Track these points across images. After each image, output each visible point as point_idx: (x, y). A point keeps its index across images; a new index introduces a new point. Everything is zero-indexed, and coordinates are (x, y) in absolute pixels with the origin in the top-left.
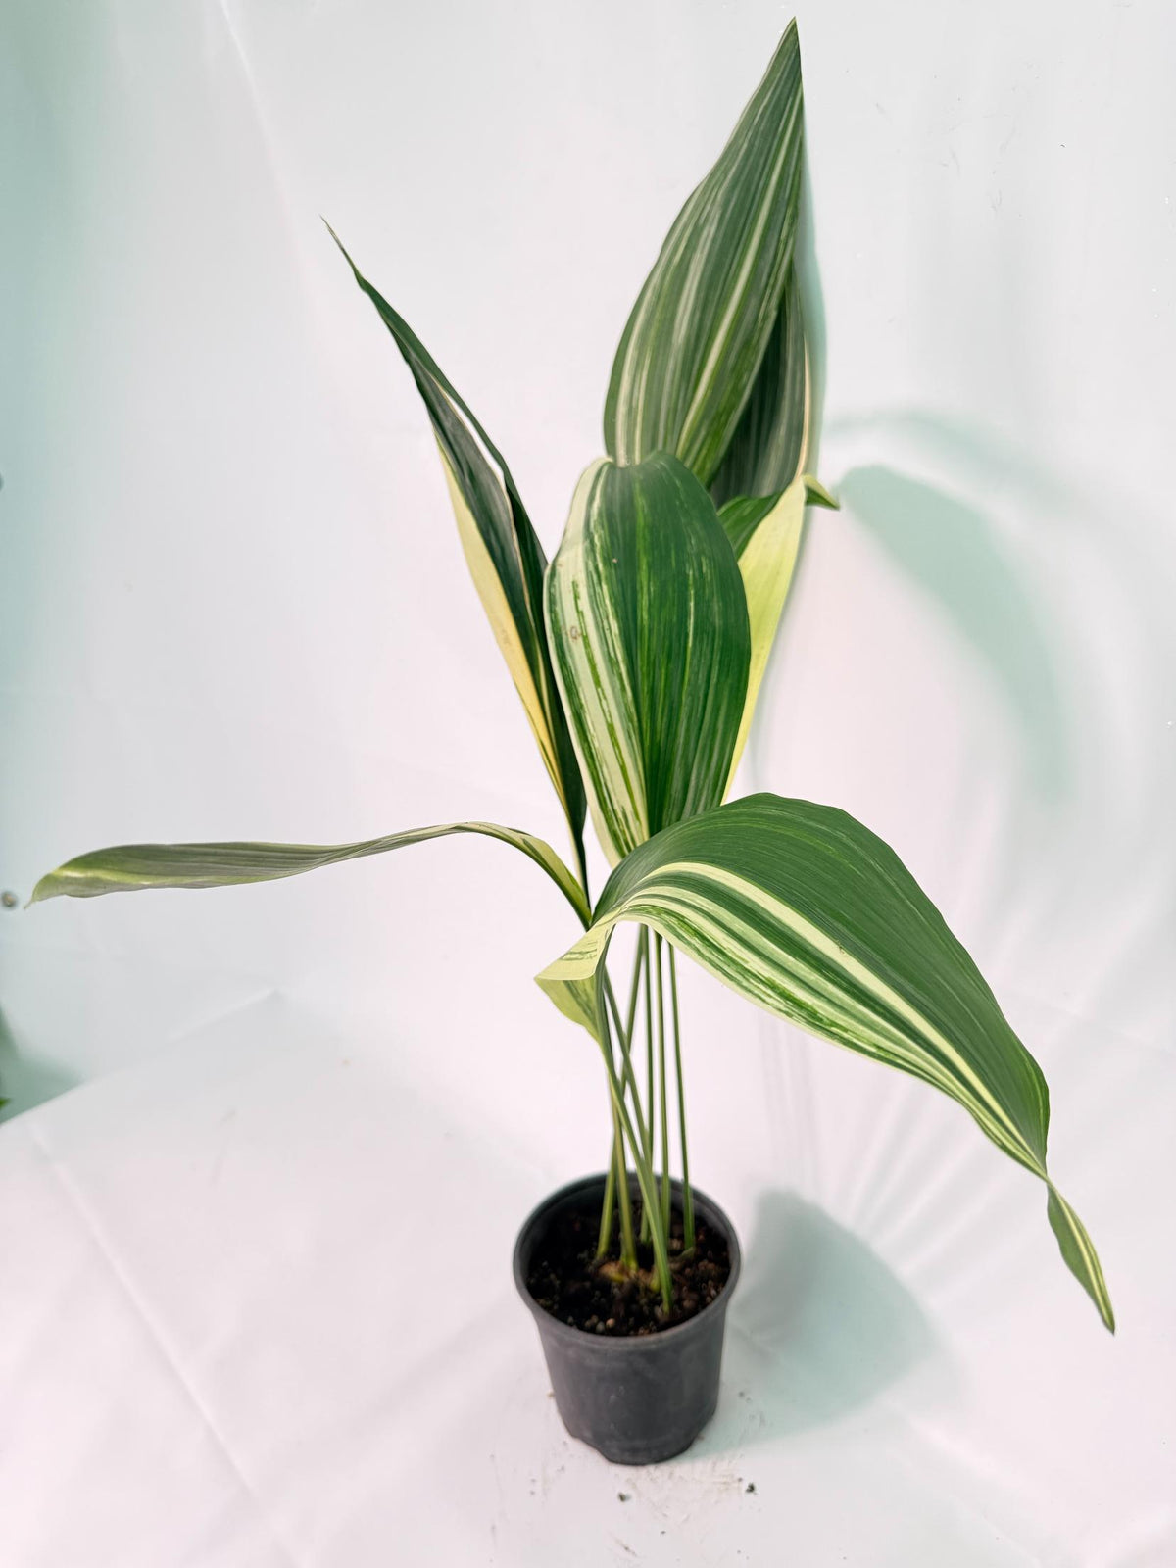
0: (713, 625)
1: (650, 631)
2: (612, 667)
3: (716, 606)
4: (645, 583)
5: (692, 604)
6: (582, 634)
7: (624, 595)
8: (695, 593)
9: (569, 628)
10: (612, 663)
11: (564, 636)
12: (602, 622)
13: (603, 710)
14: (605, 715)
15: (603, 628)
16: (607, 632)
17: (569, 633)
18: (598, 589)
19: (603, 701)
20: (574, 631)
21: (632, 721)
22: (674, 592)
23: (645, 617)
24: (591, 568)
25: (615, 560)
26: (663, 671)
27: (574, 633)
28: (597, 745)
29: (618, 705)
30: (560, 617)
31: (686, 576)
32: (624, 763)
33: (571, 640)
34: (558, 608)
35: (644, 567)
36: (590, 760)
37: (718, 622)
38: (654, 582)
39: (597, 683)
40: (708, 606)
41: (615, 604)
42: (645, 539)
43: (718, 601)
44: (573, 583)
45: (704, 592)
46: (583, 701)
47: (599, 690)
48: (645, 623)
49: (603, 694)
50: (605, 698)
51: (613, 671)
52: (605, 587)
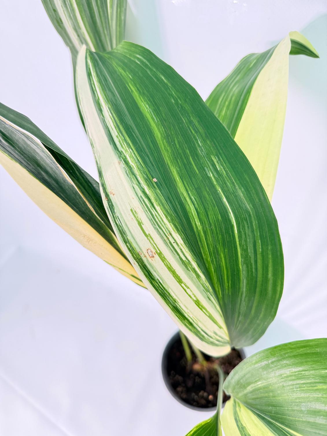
0: (247, 211)
1: (205, 232)
2: (186, 267)
3: (241, 193)
4: (185, 194)
5: (225, 200)
6: (157, 252)
7: (175, 211)
8: (222, 190)
9: (145, 251)
10: (185, 264)
11: (144, 259)
12: (168, 239)
13: (190, 296)
14: (191, 297)
15: (170, 243)
16: (175, 245)
17: (147, 254)
18: (154, 212)
19: (188, 290)
20: (149, 251)
21: (208, 291)
22: (209, 195)
23: (198, 223)
24: (140, 193)
25: (155, 180)
26: (222, 255)
27: (150, 253)
28: (191, 316)
29: (198, 288)
30: (134, 245)
31: (209, 178)
32: (210, 314)
33: (150, 259)
34: (130, 238)
35: (178, 179)
36: (190, 327)
37: (249, 207)
38: (192, 191)
39: (180, 281)
40: (236, 196)
41: (172, 221)
42: (167, 151)
43: (240, 189)
44: (131, 210)
45: (227, 186)
46: (175, 297)
47: (183, 285)
48: (200, 228)
49: (186, 286)
50: (188, 288)
51: (188, 269)
52: (158, 208)
